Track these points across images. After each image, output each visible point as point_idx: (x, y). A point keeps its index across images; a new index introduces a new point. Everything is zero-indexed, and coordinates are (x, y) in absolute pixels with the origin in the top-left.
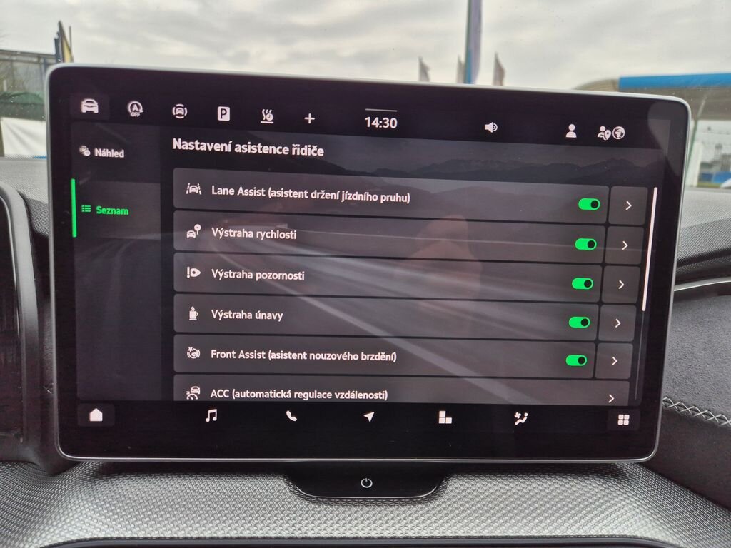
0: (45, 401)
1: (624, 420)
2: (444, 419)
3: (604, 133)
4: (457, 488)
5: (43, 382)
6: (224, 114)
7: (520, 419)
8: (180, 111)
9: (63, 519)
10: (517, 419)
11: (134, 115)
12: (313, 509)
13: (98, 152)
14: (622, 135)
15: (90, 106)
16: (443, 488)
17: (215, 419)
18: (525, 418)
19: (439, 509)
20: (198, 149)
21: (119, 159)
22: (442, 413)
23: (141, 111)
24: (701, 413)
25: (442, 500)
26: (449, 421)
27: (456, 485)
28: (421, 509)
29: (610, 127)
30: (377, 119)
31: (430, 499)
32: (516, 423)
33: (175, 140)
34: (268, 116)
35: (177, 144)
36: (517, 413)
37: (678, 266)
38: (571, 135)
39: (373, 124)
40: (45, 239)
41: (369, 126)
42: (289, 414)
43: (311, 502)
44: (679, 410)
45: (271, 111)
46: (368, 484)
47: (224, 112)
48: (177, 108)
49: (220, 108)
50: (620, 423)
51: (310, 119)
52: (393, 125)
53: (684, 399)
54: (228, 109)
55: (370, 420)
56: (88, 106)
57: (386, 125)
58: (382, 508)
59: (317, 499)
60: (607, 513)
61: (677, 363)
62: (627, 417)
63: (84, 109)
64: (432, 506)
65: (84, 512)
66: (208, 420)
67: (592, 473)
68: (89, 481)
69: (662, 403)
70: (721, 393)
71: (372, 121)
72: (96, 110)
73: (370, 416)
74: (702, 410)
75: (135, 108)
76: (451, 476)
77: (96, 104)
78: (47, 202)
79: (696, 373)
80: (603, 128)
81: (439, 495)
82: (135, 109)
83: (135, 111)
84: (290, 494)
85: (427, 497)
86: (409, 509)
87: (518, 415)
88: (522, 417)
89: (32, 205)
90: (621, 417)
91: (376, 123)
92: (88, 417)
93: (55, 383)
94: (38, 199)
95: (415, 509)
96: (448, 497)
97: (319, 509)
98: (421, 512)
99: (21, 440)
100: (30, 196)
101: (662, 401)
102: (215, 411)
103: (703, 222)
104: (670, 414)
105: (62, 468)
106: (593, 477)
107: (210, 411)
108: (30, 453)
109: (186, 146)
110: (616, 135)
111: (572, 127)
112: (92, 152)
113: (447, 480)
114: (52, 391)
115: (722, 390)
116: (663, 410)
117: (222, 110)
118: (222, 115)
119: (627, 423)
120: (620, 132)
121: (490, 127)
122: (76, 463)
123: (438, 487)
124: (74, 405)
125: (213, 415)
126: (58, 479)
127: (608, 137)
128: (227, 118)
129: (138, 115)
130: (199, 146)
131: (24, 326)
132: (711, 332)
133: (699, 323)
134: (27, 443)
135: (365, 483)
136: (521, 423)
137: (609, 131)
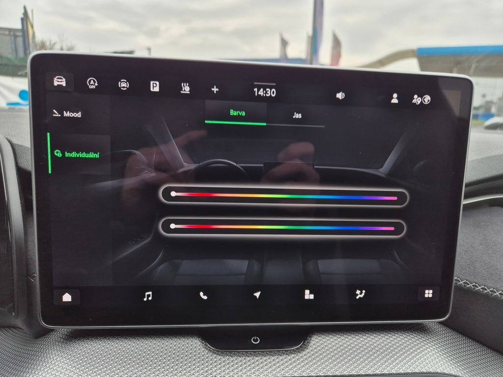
0: (30, 287)
1: (429, 293)
2: (308, 295)
3: (417, 100)
4: (317, 342)
5: (29, 274)
6: (155, 87)
8: (124, 85)
9: (46, 370)
10: (357, 295)
11: (91, 87)
12: (220, 360)
13: (67, 114)
14: (429, 101)
15: (59, 81)
16: (308, 342)
17: (150, 298)
18: (363, 294)
19: (305, 357)
22: (307, 292)
23: (96, 84)
24: (479, 288)
25: (308, 351)
26: (312, 297)
27: (317, 341)
28: (293, 357)
29: (421, 95)
30: (262, 90)
31: (299, 350)
32: (357, 297)
34: (186, 88)
36: (358, 291)
37: (466, 187)
38: (395, 101)
39: (259, 93)
40: (29, 174)
41: (256, 95)
42: (201, 294)
43: (218, 354)
44: (465, 286)
45: (188, 84)
46: (256, 340)
47: (155, 85)
48: (121, 82)
49: (152, 83)
50: (426, 296)
51: (215, 90)
52: (273, 93)
53: (468, 278)
54: (158, 83)
55: (258, 297)
56: (58, 81)
57: (268, 94)
58: (267, 358)
59: (222, 353)
61: (463, 254)
62: (431, 291)
63: (56, 83)
64: (301, 355)
66: (145, 299)
67: (407, 330)
68: (60, 342)
69: (454, 282)
70: (492, 274)
71: (258, 91)
72: (64, 84)
73: (257, 295)
74: (480, 286)
75: (92, 82)
76: (313, 334)
77: (64, 80)
78: (30, 147)
79: (476, 261)
81: (305, 348)
83: (92, 85)
84: (203, 349)
85: (297, 349)
86: (285, 358)
87: (358, 292)
88: (361, 294)
89: (16, 148)
90: (427, 291)
91: (261, 93)
92: (61, 298)
93: (37, 275)
94: (20, 144)
95: (289, 358)
96: (311, 349)
97: (224, 359)
98: (294, 360)
99: (13, 314)
100: (15, 141)
101: (454, 280)
102: (150, 293)
103: (480, 158)
104: (459, 289)
105: (41, 334)
106: (408, 333)
107: (147, 293)
108: (19, 323)
110: (424, 101)
111: (395, 95)
112: (62, 114)
113: (310, 337)
114: (35, 280)
115: (493, 272)
116: (455, 286)
117: (153, 83)
118: (153, 86)
119: (431, 296)
120: (427, 99)
121: (340, 96)
122: (52, 330)
123: (304, 342)
124: (51, 290)
125: (149, 296)
126: (39, 341)
127: (419, 102)
128: (157, 89)
129: (94, 87)
131: (14, 235)
132: (485, 232)
133: (478, 226)
134: (17, 316)
135: (254, 340)
136: (360, 298)
137: (420, 98)
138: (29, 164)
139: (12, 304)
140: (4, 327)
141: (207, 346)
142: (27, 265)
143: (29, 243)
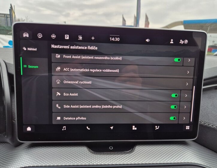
0: (13, 125)
1: (188, 128)
2: (134, 128)
3: (182, 42)
4: (138, 149)
5: (12, 119)
6: (67, 37)
7: (157, 128)
8: (53, 36)
9: (20, 160)
10: (156, 128)
12: (95, 156)
13: (29, 49)
15: (26, 35)
16: (134, 149)
17: (65, 129)
18: (158, 128)
19: (133, 155)
20: (59, 48)
21: (35, 51)
22: (134, 127)
23: (42, 36)
25: (134, 153)
26: (136, 129)
28: (128, 155)
29: (183, 40)
31: (130, 152)
32: (156, 129)
33: (52, 45)
34: (80, 38)
35: (53, 46)
37: (204, 81)
38: (172, 42)
40: (12, 75)
42: (87, 127)
43: (95, 154)
44: (204, 124)
45: (81, 36)
46: (111, 148)
47: (67, 36)
49: (66, 35)
50: (187, 129)
51: (93, 38)
52: (118, 40)
53: (205, 121)
54: (68, 35)
55: (112, 129)
57: (116, 40)
58: (116, 155)
60: (183, 156)
61: (203, 110)
62: (189, 127)
63: (24, 36)
64: (131, 154)
65: (26, 158)
66: (63, 130)
67: (178, 144)
68: (27, 149)
69: (199, 122)
70: (216, 119)
71: (112, 39)
72: (28, 36)
73: (112, 128)
74: (211, 124)
76: (136, 145)
77: (28, 34)
78: (13, 64)
79: (209, 113)
80: (181, 40)
81: (133, 151)
82: (40, 36)
84: (88, 152)
86: (124, 156)
87: (156, 127)
88: (157, 127)
89: (7, 64)
90: (187, 127)
92: (26, 129)
93: (16, 119)
94: (9, 62)
95: (126, 155)
97: (97, 156)
99: (6, 136)
100: (6, 61)
102: (65, 127)
103: (211, 67)
104: (201, 125)
105: (18, 145)
107: (64, 127)
108: (8, 140)
109: (55, 47)
110: (185, 43)
111: (172, 40)
112: (27, 49)
114: (15, 122)
116: (199, 124)
119: (189, 129)
120: (186, 41)
121: (147, 40)
122: (23, 143)
123: (132, 149)
124: (22, 125)
125: (64, 128)
126: (17, 148)
127: (183, 43)
128: (68, 38)
129: (41, 37)
130: (59, 47)
131: (6, 102)
132: (213, 101)
133: (210, 98)
134: (7, 137)
135: (110, 148)
136: (157, 129)
137: (183, 41)
138: (13, 71)
139: (5, 132)
140: (2, 143)
141: (90, 150)
142: (12, 115)
143: (13, 106)
